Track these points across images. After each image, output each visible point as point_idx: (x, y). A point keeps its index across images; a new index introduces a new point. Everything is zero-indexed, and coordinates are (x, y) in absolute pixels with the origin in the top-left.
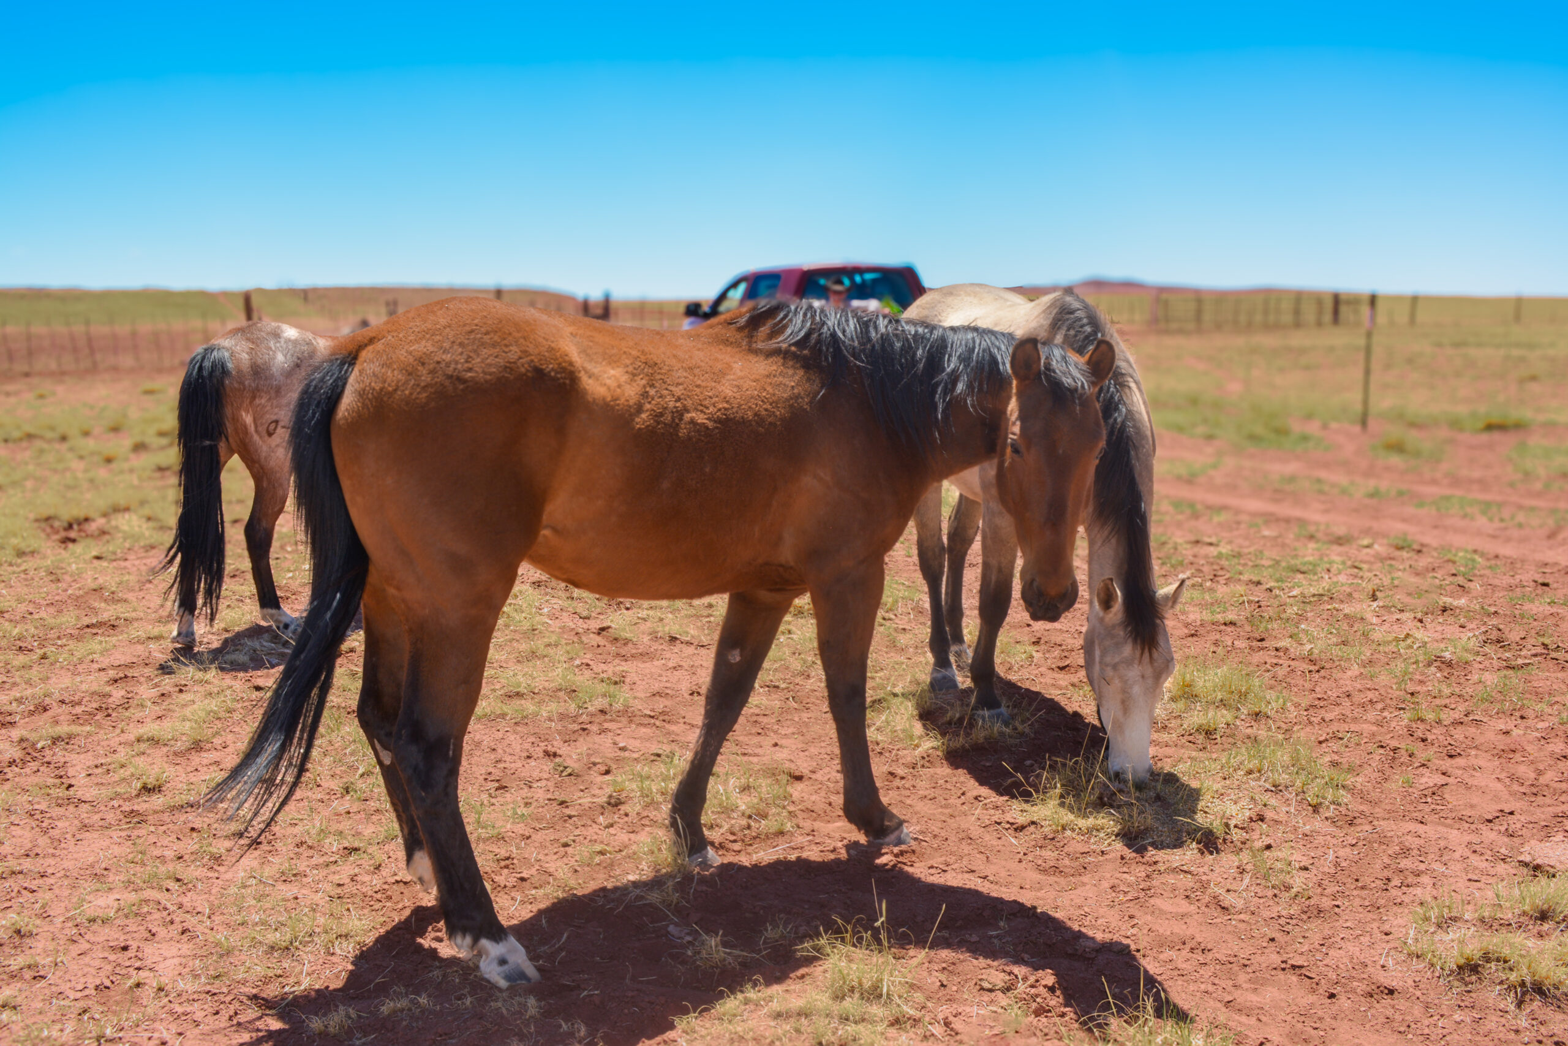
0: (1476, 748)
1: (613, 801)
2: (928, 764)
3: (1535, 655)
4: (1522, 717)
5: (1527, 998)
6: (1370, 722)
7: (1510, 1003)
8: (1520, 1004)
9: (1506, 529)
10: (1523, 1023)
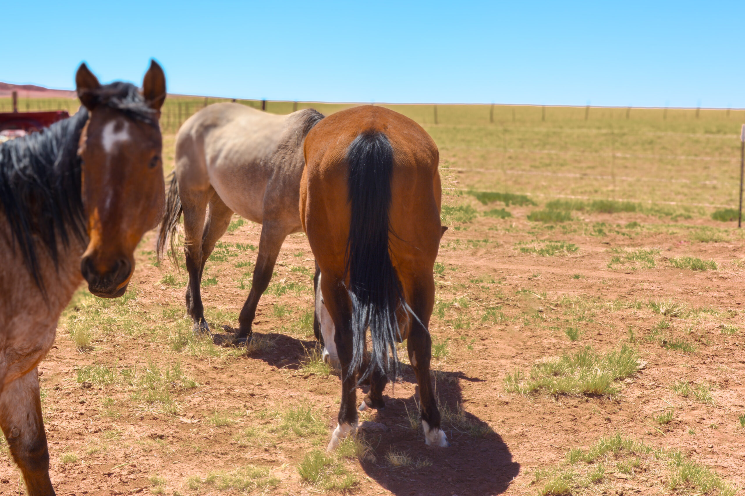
0: (492, 337)
1: (86, 385)
2: (230, 363)
3: (498, 303)
4: (506, 325)
5: (559, 397)
6: (436, 332)
7: (553, 400)
8: (557, 400)
9: (447, 251)
10: (560, 404)
